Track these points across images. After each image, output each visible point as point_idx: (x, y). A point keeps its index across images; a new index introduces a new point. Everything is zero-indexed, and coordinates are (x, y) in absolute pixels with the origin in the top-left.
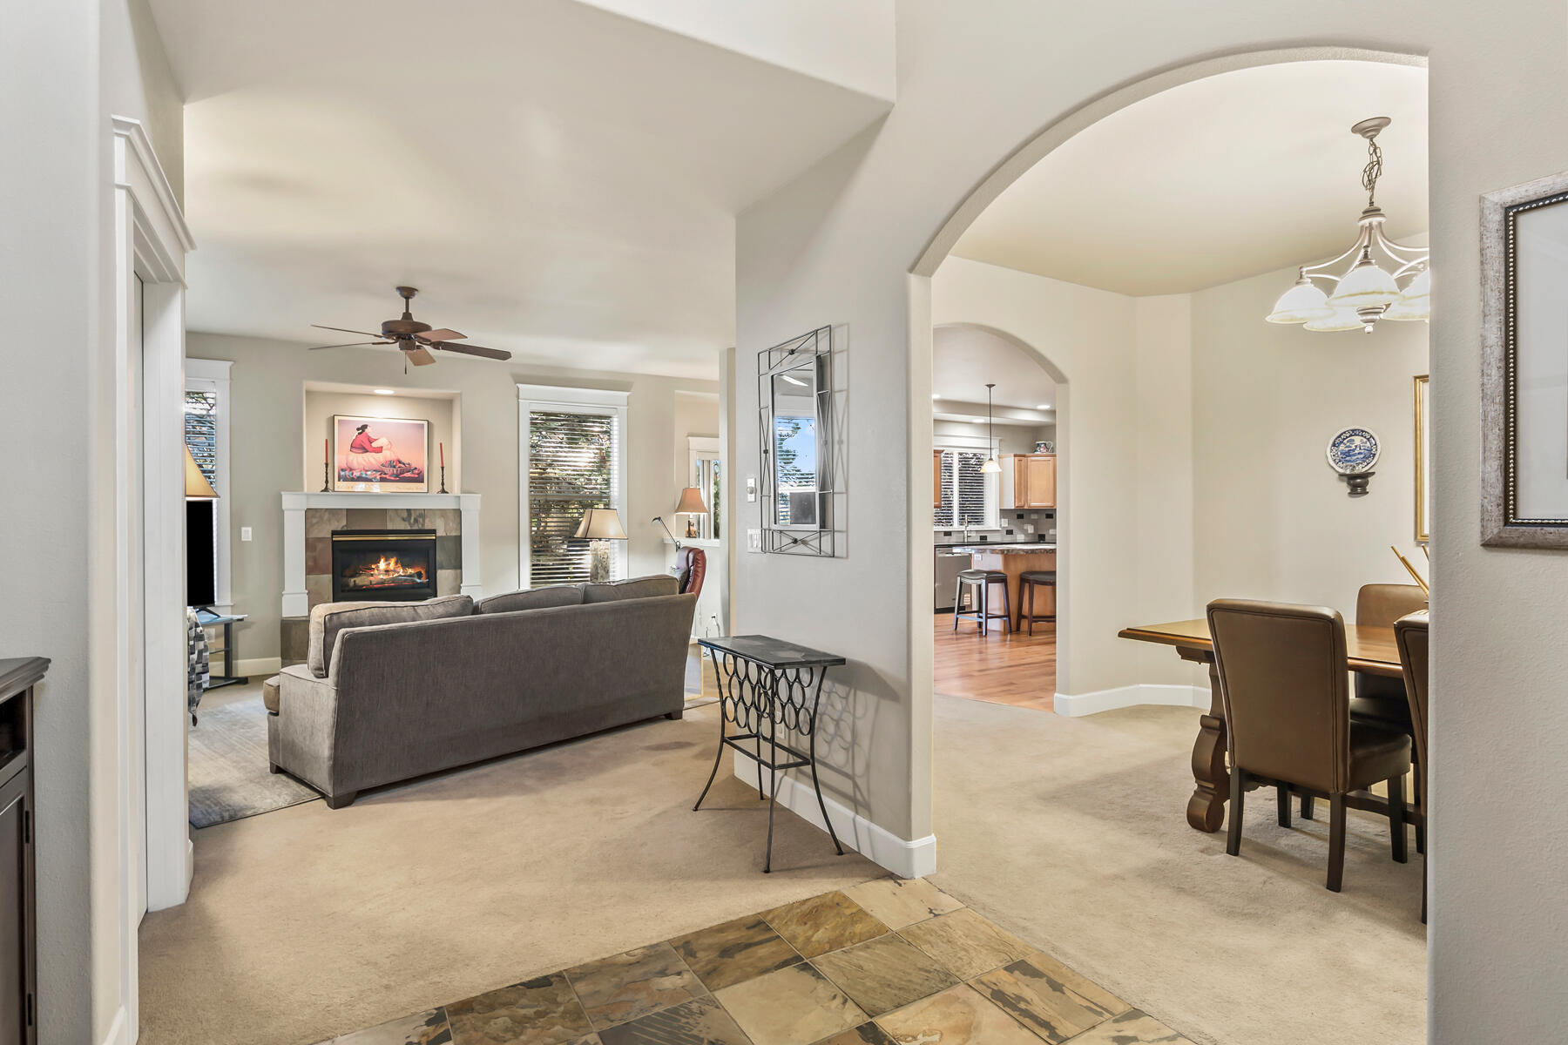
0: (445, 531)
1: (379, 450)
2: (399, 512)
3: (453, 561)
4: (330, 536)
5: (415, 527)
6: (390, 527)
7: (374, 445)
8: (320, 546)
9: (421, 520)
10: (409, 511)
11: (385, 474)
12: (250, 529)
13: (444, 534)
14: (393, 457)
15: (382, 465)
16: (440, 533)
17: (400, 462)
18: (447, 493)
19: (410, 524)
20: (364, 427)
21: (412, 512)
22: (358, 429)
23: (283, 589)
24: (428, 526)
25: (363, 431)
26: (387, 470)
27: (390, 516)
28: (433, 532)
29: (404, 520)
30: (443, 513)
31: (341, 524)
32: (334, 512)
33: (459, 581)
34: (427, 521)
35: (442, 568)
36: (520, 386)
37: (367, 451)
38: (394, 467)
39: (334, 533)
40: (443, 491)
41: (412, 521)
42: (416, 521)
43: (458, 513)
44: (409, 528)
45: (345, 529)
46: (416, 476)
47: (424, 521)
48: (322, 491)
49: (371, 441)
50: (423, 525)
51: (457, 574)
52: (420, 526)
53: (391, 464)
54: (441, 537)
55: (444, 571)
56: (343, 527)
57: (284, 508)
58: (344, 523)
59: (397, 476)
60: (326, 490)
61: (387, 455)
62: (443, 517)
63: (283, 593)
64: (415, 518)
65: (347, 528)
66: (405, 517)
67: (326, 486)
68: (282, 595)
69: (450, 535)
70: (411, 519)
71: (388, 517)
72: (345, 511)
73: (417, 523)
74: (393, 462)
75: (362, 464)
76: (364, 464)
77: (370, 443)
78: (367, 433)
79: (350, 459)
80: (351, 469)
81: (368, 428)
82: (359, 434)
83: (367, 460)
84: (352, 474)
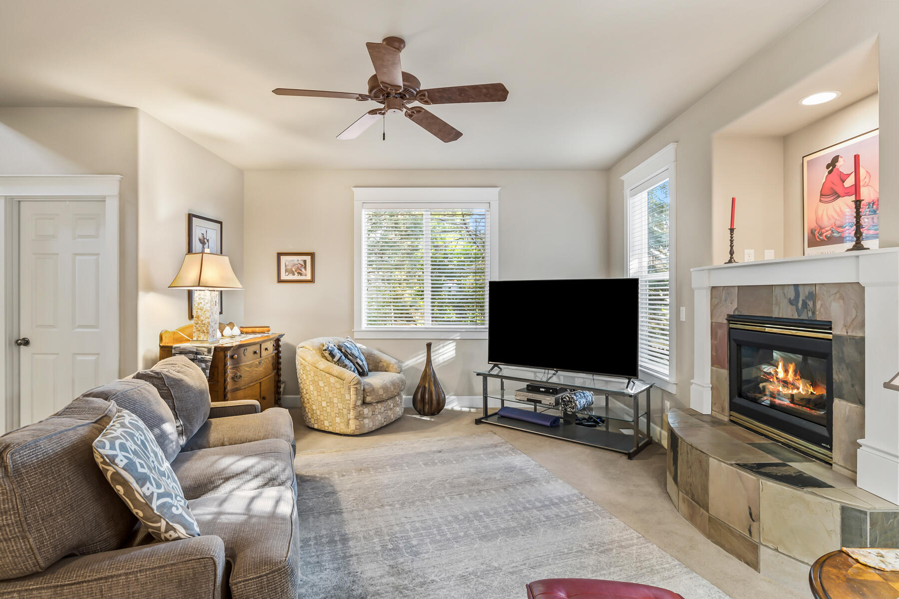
0: (845, 326)
2: (786, 289)
3: (853, 388)
4: (727, 321)
5: (804, 316)
6: (775, 312)
7: (847, 184)
8: (720, 332)
9: (810, 303)
10: (797, 286)
12: (684, 309)
13: (844, 333)
16: (838, 330)
19: (797, 310)
20: (836, 159)
21: (801, 289)
22: (828, 167)
23: (693, 378)
24: (820, 317)
25: (834, 166)
28: (827, 326)
29: (791, 303)
30: (844, 290)
32: (729, 290)
34: (819, 304)
35: (841, 397)
37: (839, 196)
39: (730, 318)
40: (859, 246)
42: (805, 304)
43: (859, 289)
44: (796, 317)
45: (736, 313)
47: (816, 304)
48: (727, 263)
49: (843, 178)
50: (814, 313)
51: (858, 414)
52: (810, 314)
54: (840, 337)
55: (844, 403)
57: (693, 286)
58: (736, 305)
60: (730, 262)
62: (843, 299)
63: (692, 381)
64: (803, 300)
65: (738, 311)
66: (792, 298)
67: (731, 258)
68: (692, 384)
69: (854, 334)
70: (798, 302)
71: (774, 298)
72: (737, 289)
73: (807, 308)
74: (873, 204)
75: (833, 217)
76: (836, 216)
77: (842, 182)
78: (838, 167)
79: (820, 213)
80: (821, 228)
81: (840, 159)
82: (830, 172)
83: (838, 210)
84: (821, 235)
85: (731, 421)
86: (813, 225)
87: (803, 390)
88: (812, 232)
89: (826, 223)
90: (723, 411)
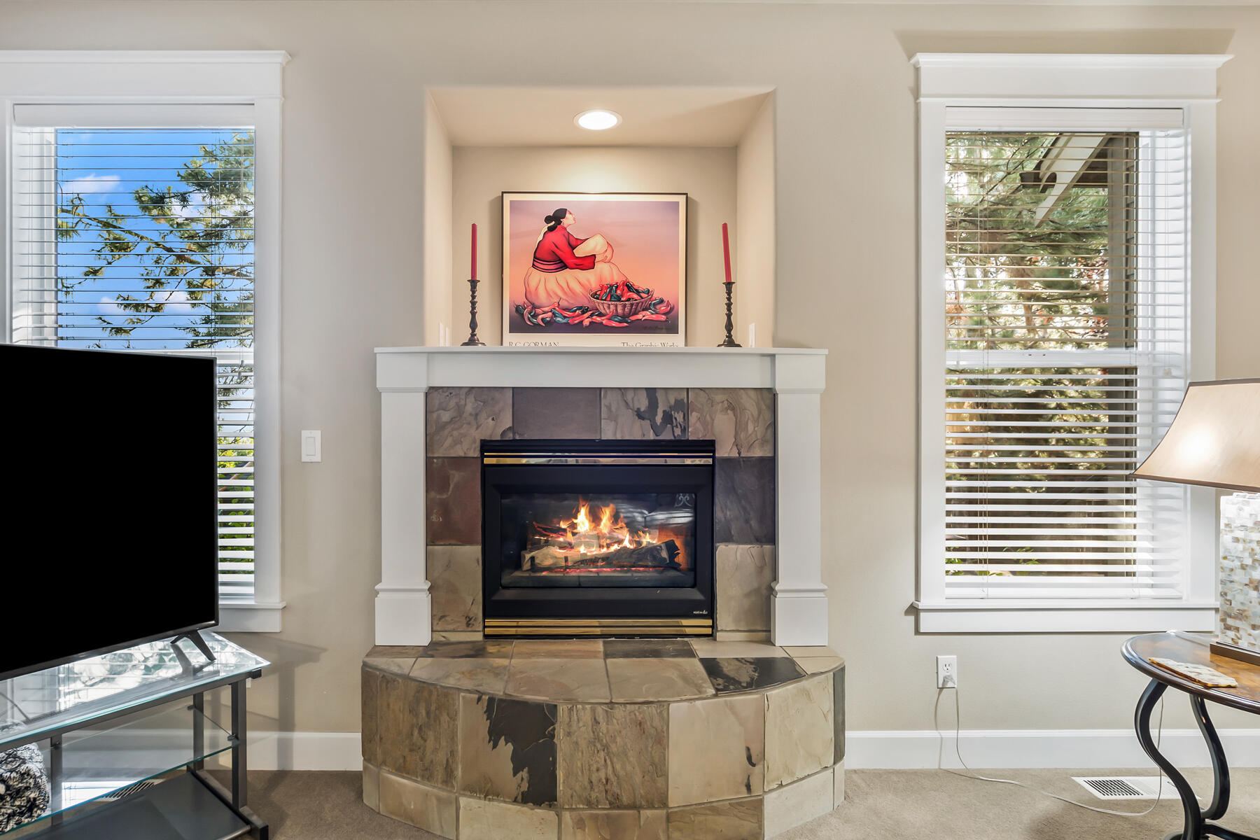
0: (736, 444)
1: (588, 263)
2: (630, 396)
3: (754, 523)
4: (477, 454)
5: (666, 436)
6: (608, 434)
7: (580, 251)
8: (456, 477)
9: (679, 417)
10: (651, 392)
11: (600, 315)
12: (317, 434)
13: (735, 454)
14: (617, 279)
15: (594, 295)
16: (725, 449)
17: (629, 287)
18: (739, 346)
19: (653, 426)
20: (561, 213)
21: (660, 397)
22: (548, 219)
23: (379, 580)
24: (696, 432)
25: (559, 222)
26: (603, 306)
27: (609, 408)
28: (708, 446)
29: (640, 416)
30: (731, 398)
31: (499, 425)
32: (484, 395)
33: (767, 573)
34: (693, 417)
35: (728, 539)
36: (924, 59)
37: (566, 267)
38: (619, 300)
39: (487, 446)
40: (730, 342)
41: (659, 419)
42: (668, 418)
43: (769, 397)
44: (650, 437)
45: (510, 436)
46: (663, 318)
47: (686, 417)
48: (465, 344)
49: (573, 244)
50: (684, 430)
51: (763, 557)
52: (678, 432)
53: (611, 292)
54: (728, 461)
55: (733, 547)
56: (504, 433)
57: (380, 384)
58: (507, 422)
59: (624, 318)
60: (471, 342)
61: (604, 273)
62: (733, 409)
63: (377, 587)
64: (664, 412)
65: (514, 433)
66: (642, 410)
67: (473, 335)
68: (377, 593)
69: (749, 455)
70: (656, 414)
71: (604, 409)
72: (510, 394)
73: (672, 423)
74: (617, 288)
75: (556, 294)
76: (560, 293)
77: (571, 249)
78: (565, 226)
79: (533, 284)
80: (534, 307)
81: (568, 215)
82: (551, 229)
83: (565, 286)
84: (535, 316)
85: (486, 636)
86: (521, 300)
87: (631, 542)
88: (518, 310)
89: (542, 298)
90: (468, 625)
